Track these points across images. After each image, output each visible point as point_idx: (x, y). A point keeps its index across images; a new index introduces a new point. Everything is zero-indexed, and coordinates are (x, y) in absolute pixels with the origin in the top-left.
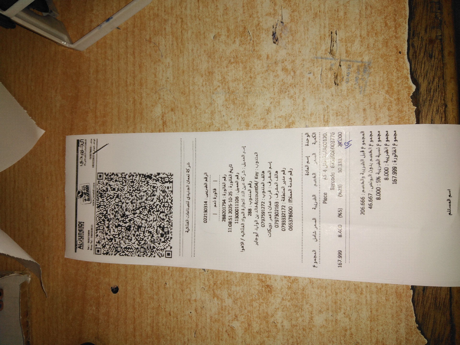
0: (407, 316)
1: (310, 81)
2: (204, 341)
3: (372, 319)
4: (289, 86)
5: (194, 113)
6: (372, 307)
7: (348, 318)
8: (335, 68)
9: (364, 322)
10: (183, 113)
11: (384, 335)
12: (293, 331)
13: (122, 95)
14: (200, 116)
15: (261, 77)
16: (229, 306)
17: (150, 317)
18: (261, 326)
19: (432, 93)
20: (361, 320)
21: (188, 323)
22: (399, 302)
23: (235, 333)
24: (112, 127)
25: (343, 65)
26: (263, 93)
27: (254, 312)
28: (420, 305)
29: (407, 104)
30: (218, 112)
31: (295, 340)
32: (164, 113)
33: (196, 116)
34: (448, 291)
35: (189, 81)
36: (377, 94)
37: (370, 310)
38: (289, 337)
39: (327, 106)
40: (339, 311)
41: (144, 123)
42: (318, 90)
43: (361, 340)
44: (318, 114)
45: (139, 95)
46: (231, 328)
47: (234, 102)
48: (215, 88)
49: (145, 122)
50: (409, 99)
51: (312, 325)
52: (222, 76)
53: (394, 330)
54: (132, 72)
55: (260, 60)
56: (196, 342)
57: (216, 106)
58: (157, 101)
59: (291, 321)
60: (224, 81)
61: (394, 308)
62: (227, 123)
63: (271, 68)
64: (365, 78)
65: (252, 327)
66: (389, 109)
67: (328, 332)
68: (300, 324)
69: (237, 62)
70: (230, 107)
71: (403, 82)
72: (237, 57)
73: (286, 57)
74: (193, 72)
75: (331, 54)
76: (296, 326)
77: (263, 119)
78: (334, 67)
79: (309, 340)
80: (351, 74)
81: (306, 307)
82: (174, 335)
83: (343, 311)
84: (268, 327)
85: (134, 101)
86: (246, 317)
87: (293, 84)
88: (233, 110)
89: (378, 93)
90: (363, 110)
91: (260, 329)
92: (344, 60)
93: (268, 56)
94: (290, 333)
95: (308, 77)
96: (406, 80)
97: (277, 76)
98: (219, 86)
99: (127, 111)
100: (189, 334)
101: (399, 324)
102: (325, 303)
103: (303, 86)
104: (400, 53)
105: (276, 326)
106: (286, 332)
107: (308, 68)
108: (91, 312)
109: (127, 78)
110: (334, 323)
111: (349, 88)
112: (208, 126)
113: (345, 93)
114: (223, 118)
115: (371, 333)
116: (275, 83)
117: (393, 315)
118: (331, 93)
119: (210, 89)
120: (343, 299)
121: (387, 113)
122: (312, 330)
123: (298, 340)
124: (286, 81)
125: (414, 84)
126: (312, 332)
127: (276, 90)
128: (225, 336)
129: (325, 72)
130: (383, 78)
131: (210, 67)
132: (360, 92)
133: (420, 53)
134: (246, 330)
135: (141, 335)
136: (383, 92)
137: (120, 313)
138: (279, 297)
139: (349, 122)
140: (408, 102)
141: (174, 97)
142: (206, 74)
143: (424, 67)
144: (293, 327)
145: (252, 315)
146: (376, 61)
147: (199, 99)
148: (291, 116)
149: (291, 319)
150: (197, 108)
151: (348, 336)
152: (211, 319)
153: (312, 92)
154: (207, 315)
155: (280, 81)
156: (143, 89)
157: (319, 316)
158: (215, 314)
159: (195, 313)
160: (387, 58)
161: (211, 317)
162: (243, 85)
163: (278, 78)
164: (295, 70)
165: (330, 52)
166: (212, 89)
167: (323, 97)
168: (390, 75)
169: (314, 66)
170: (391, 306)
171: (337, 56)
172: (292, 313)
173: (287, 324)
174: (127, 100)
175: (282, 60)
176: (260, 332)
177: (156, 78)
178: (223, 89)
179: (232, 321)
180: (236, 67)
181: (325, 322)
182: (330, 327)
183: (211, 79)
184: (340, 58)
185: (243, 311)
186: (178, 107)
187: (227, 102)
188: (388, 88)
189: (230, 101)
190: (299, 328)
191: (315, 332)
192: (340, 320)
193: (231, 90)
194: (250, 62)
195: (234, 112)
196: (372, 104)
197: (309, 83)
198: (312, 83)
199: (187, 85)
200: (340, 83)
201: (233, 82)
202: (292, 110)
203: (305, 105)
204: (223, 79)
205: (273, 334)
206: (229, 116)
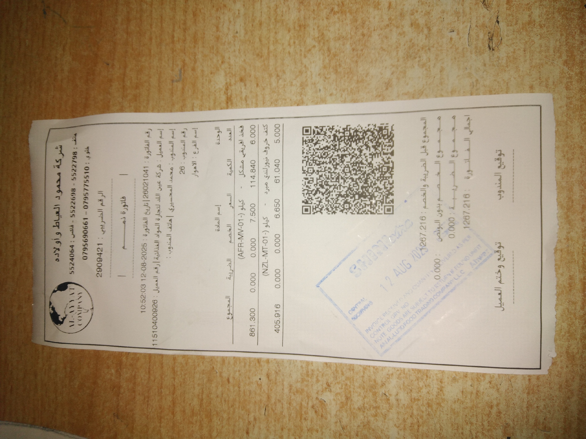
1: (453, 42)
2: (278, 420)
3: (530, 390)
4: (421, 50)
5: (274, 85)
7: (495, 390)
8: (490, 25)
9: (518, 394)
11: (547, 413)
12: (412, 407)
13: (166, 56)
14: (284, 90)
15: (379, 35)
16: (318, 370)
17: (199, 385)
18: (366, 400)
20: (514, 392)
21: (256, 394)
22: (570, 366)
23: (326, 409)
24: (148, 104)
25: (503, 21)
26: (381, 58)
27: (355, 380)
30: (312, 84)
31: (416, 420)
32: (228, 84)
33: (277, 89)
35: (268, 38)
36: (550, 65)
38: (406, 416)
39: (477, 80)
40: (482, 378)
41: (197, 98)
42: (464, 56)
43: (513, 420)
45: (191, 56)
46: (320, 401)
47: (336, 70)
48: (308, 48)
49: (200, 97)
51: (442, 398)
52: (319, 31)
53: (562, 406)
54: (182, 22)
55: (378, 9)
56: (267, 423)
57: (308, 76)
58: (219, 66)
59: (410, 393)
60: (322, 38)
61: (563, 375)
62: (324, 101)
63: (394, 22)
64: (534, 41)
65: (352, 400)
66: (567, 88)
67: (465, 408)
68: (423, 398)
69: (343, 12)
70: (329, 78)
72: (343, 4)
73: (417, 6)
74: (276, 25)
75: (485, 4)
76: (418, 400)
78: (488, 24)
79: (436, 421)
82: (234, 412)
83: (488, 379)
84: (376, 402)
85: (184, 65)
86: (344, 386)
87: (426, 46)
88: (335, 83)
89: (552, 63)
90: (530, 87)
91: (364, 404)
92: (504, 14)
93: (390, 4)
94: (408, 410)
95: (450, 37)
97: (403, 34)
98: (314, 46)
100: (257, 410)
101: (569, 398)
103: (441, 50)
105: (388, 400)
106: (402, 408)
107: (450, 24)
108: (108, 376)
109: (174, 31)
110: (474, 396)
111: (510, 55)
113: (504, 61)
114: (319, 94)
115: (528, 410)
116: (400, 44)
117: (561, 386)
118: (482, 61)
119: (301, 50)
121: (565, 93)
122: (441, 406)
123: (420, 420)
124: (416, 42)
126: (441, 409)
127: (401, 54)
128: (311, 414)
129: (475, 31)
130: (560, 42)
131: (302, 18)
132: (526, 61)
134: (343, 405)
135: (184, 411)
136: (560, 62)
137: (152, 378)
141: (245, 61)
142: (295, 28)
144: (414, 402)
145: (352, 383)
146: (551, 17)
147: (283, 64)
148: (423, 92)
149: (411, 390)
150: (280, 79)
151: (493, 414)
152: (291, 389)
153: (455, 58)
154: (285, 383)
155: (407, 42)
156: (198, 48)
157: (452, 386)
158: (297, 382)
159: (267, 380)
160: (567, 14)
161: (291, 386)
162: (351, 46)
163: (404, 36)
164: (431, 27)
165: (483, 2)
166: (303, 49)
167: (471, 67)
168: (570, 38)
169: (459, 21)
170: (558, 372)
171: (493, 8)
172: (412, 381)
173: (404, 398)
174: (173, 63)
175: (411, 11)
176: (363, 408)
177: (218, 32)
178: (320, 50)
179: (323, 391)
180: (341, 18)
181: (461, 394)
182: (467, 402)
183: (302, 36)
184: (498, 10)
185: (339, 378)
186: (250, 76)
187: (325, 70)
188: (568, 57)
189: (331, 69)
190: (422, 403)
191: (446, 409)
192: (483, 392)
193: (332, 52)
194: (362, 12)
195: (336, 85)
196: (542, 80)
197: (451, 45)
198: (455, 46)
199: (266, 44)
200: (497, 47)
201: (335, 40)
202: (424, 85)
203: (443, 78)
204: (322, 35)
205: (383, 411)
206: (328, 90)
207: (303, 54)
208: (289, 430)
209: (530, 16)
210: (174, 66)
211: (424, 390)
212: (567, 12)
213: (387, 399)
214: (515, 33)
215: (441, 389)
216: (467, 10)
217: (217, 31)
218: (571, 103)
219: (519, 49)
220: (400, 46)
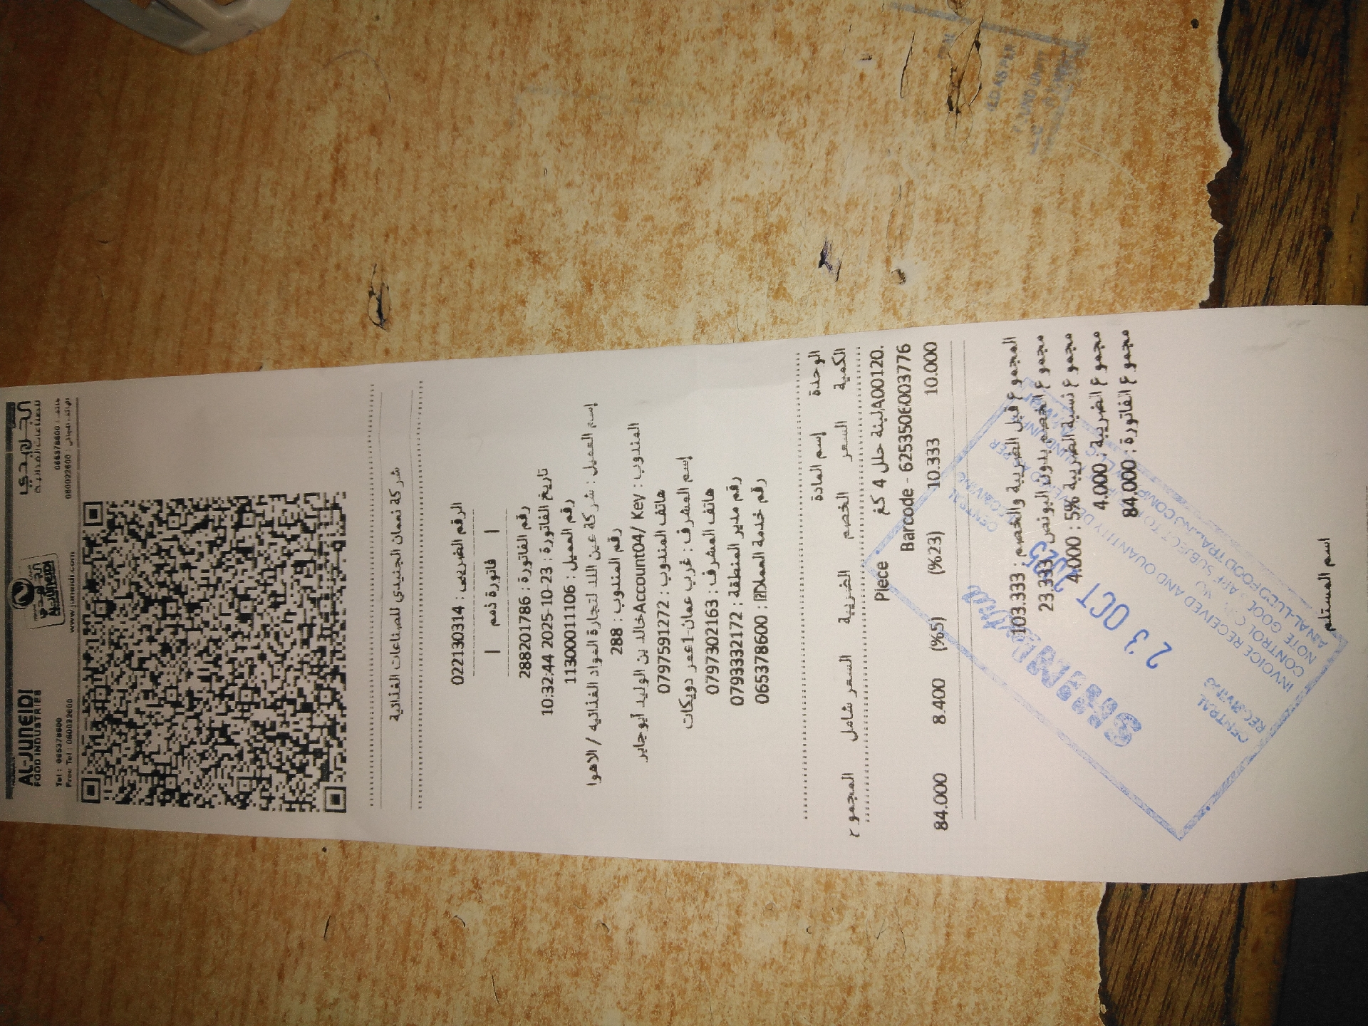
0: (1073, 970)
1: (865, 84)
2: (353, 955)
3: (947, 962)
4: (788, 96)
5: (444, 149)
6: (955, 921)
7: (862, 948)
8: (958, 50)
9: (915, 969)
10: (407, 145)
12: (662, 965)
14: (465, 164)
15: (696, 53)
18: (558, 932)
19: (1285, 184)
20: (907, 962)
22: (1050, 914)
23: (463, 943)
25: (989, 44)
26: (694, 107)
27: (539, 879)
28: (1125, 935)
29: (1194, 208)
30: (530, 155)
31: (667, 999)
32: (343, 137)
33: (449, 159)
34: (1231, 902)
35: (446, 38)
36: (1090, 161)
37: (944, 931)
38: (646, 986)
39: (910, 183)
40: (836, 916)
41: (271, 164)
42: (886, 122)
44: (871, 207)
45: (269, 66)
47: (589, 128)
48: (531, 70)
49: (276, 163)
50: (1202, 193)
51: (735, 953)
52: (561, 30)
53: (1019, 1014)
56: (328, 957)
57: (523, 135)
58: (327, 94)
59: (662, 929)
60: (565, 49)
61: (1031, 933)
62: (551, 197)
63: (735, 24)
64: (1056, 98)
65: (525, 929)
66: (1124, 222)
67: (786, 986)
68: (691, 945)
70: (571, 144)
71: (1188, 130)
76: (679, 949)
77: (680, 198)
78: (953, 49)
79: (714, 1007)
80: (1011, 79)
81: (723, 886)
82: (257, 921)
83: (848, 920)
84: (580, 940)
85: (252, 84)
86: (512, 892)
87: (801, 89)
88: (581, 157)
89: (1096, 157)
90: (1034, 211)
91: (552, 943)
92: (994, 27)
94: (652, 970)
95: (860, 71)
96: (1201, 122)
97: (752, 55)
98: (546, 67)
99: (220, 117)
100: (308, 924)
101: (1038, 994)
102: (792, 882)
103: (836, 101)
104: (1195, 24)
105: (609, 939)
106: (640, 964)
107: (865, 40)
110: (811, 957)
111: (996, 127)
112: (487, 201)
113: (980, 142)
114: (542, 180)
115: (936, 1010)
116: (741, 79)
117: (1022, 960)
118: (929, 137)
120: (855, 877)
121: (1117, 232)
122: (729, 971)
123: (678, 1000)
124: (780, 77)
125: (1225, 139)
126: (730, 980)
127: (741, 103)
128: (429, 950)
129: (920, 61)
130: (1120, 107)
132: (1033, 145)
133: (1263, 39)
134: (504, 938)
136: (1114, 156)
139: (976, 246)
140: (1196, 202)
141: (386, 85)
142: (507, 19)
143: (1273, 87)
144: (668, 953)
145: (531, 887)
146: (1106, 43)
147: (470, 102)
148: (780, 200)
149: (665, 923)
150: (460, 135)
151: (852, 1009)
152: (391, 883)
153: (866, 125)
154: (378, 866)
155: (758, 75)
156: (288, 47)
157: (762, 925)
158: (407, 867)
159: (340, 854)
160: (1146, 38)
161: (391, 875)
163: (755, 61)
164: (819, 43)
166: (520, 71)
167: (900, 149)
168: (1147, 98)
169: (885, 36)
170: (1020, 924)
171: (970, 9)
172: (670, 900)
173: (646, 939)
176: (549, 952)
177: (337, 14)
179: (461, 899)
181: (782, 950)
182: (793, 971)
183: (522, 39)
184: (981, 16)
185: (503, 872)
186: (394, 123)
187: (563, 125)
188: (1134, 145)
189: (576, 123)
190: (686, 957)
191: (742, 981)
192: (834, 952)
193: (584, 83)
195: (584, 163)
196: (1066, 196)
197: (860, 92)
198: (870, 96)
199: (439, 50)
200: (966, 106)
201: (596, 56)
202: (784, 181)
203: (831, 170)
204: (566, 42)
205: (595, 965)
206: (564, 173)
207: (517, 83)
208: (374, 982)
209: (1055, 37)
212: (1148, 34)
213: (607, 937)
214: (1015, 75)
216: (909, 10)
217: (335, 11)
218: (1128, 259)
219: (1019, 116)
220: (741, 83)
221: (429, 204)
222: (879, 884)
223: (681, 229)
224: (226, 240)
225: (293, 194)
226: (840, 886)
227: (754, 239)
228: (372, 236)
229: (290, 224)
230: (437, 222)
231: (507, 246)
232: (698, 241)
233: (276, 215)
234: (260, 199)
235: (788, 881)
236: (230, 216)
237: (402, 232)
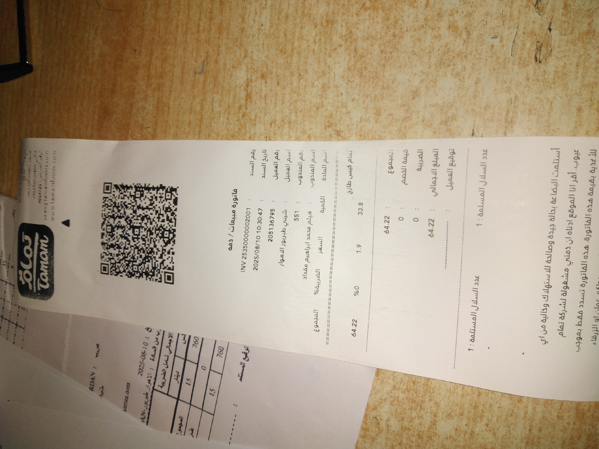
1: (494, 50)
3: (529, 441)
4: (456, 56)
5: (295, 84)
6: (533, 424)
7: (491, 433)
8: (540, 32)
9: (515, 443)
12: (402, 435)
13: (191, 46)
14: (305, 91)
15: (411, 37)
20: (511, 440)
24: (170, 94)
25: (556, 29)
26: (411, 63)
30: (334, 86)
32: (249, 80)
33: (298, 89)
35: (294, 33)
37: (528, 428)
38: (395, 443)
39: (516, 97)
40: (479, 420)
41: (218, 93)
42: (504, 68)
44: (497, 108)
45: (215, 48)
47: (361, 74)
48: (334, 47)
49: (220, 92)
51: (433, 432)
52: (347, 28)
54: (209, 10)
55: (414, 7)
57: (331, 77)
58: (241, 60)
59: (401, 421)
60: (349, 37)
62: (345, 106)
63: (430, 23)
67: (457, 447)
68: (414, 428)
69: (375, 8)
70: (353, 81)
73: (457, 5)
74: (303, 19)
75: (538, 8)
76: (409, 429)
77: (405, 105)
78: (538, 32)
81: (428, 405)
83: (485, 421)
84: (366, 423)
85: (208, 56)
87: (462, 53)
88: (358, 87)
90: (577, 109)
92: (558, 21)
94: (397, 437)
95: (491, 44)
97: (438, 37)
98: (340, 45)
102: (459, 405)
103: (480, 58)
105: (379, 424)
106: (392, 435)
107: (493, 29)
109: (200, 19)
110: (467, 436)
111: (559, 69)
112: (316, 108)
113: (551, 77)
114: (340, 98)
116: (433, 48)
117: (564, 442)
118: (525, 74)
120: (488, 404)
122: (431, 439)
124: (452, 48)
126: (432, 443)
127: (433, 60)
129: (521, 38)
131: (331, 13)
138: (389, 384)
139: (549, 126)
141: (267, 56)
142: (322, 23)
144: (404, 431)
147: (306, 62)
148: (453, 106)
150: (302, 78)
153: (494, 69)
155: (441, 47)
156: (222, 39)
157: (446, 422)
162: (380, 47)
163: (440, 40)
164: (471, 31)
165: (536, 5)
166: (328, 48)
167: (511, 81)
169: (504, 26)
170: (564, 427)
171: (546, 12)
172: (405, 409)
173: (395, 424)
174: (197, 54)
175: (451, 11)
177: (244, 24)
178: (346, 50)
180: (372, 15)
181: (455, 432)
182: (460, 441)
183: (329, 33)
184: (552, 16)
186: (272, 73)
187: (349, 72)
189: (356, 71)
190: (412, 433)
191: (437, 444)
192: (478, 434)
193: (359, 52)
194: (396, 10)
195: (360, 90)
196: (594, 102)
197: (492, 54)
198: (496, 56)
199: (291, 39)
200: (544, 60)
201: (364, 40)
202: (455, 97)
203: (477, 91)
204: (350, 33)
205: (372, 434)
206: (351, 94)
207: (327, 53)
209: (589, 24)
210: (198, 57)
211: (417, 421)
213: (377, 422)
214: (569, 44)
215: (434, 423)
216: (516, 13)
219: (571, 64)
220: (433, 50)
221: (289, 110)
222: (499, 407)
223: (405, 119)
224: (200, 126)
225: (229, 106)
226: (481, 407)
227: (441, 123)
228: (264, 124)
229: (228, 119)
230: (293, 118)
231: (325, 128)
232: (414, 125)
233: (222, 115)
234: (214, 108)
235: (457, 404)
236: (202, 116)
237: (278, 123)
